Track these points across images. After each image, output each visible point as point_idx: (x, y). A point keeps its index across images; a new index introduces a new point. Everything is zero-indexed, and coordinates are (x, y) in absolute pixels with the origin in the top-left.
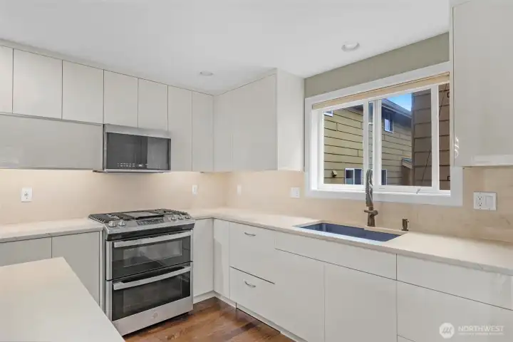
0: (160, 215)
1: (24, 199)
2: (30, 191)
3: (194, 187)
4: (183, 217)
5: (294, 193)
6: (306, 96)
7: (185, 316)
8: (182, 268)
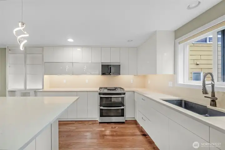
0: (115, 89)
1: (86, 82)
2: (87, 80)
3: (132, 81)
4: (122, 90)
5: (170, 84)
6: (176, 38)
7: (123, 123)
8: (121, 107)
